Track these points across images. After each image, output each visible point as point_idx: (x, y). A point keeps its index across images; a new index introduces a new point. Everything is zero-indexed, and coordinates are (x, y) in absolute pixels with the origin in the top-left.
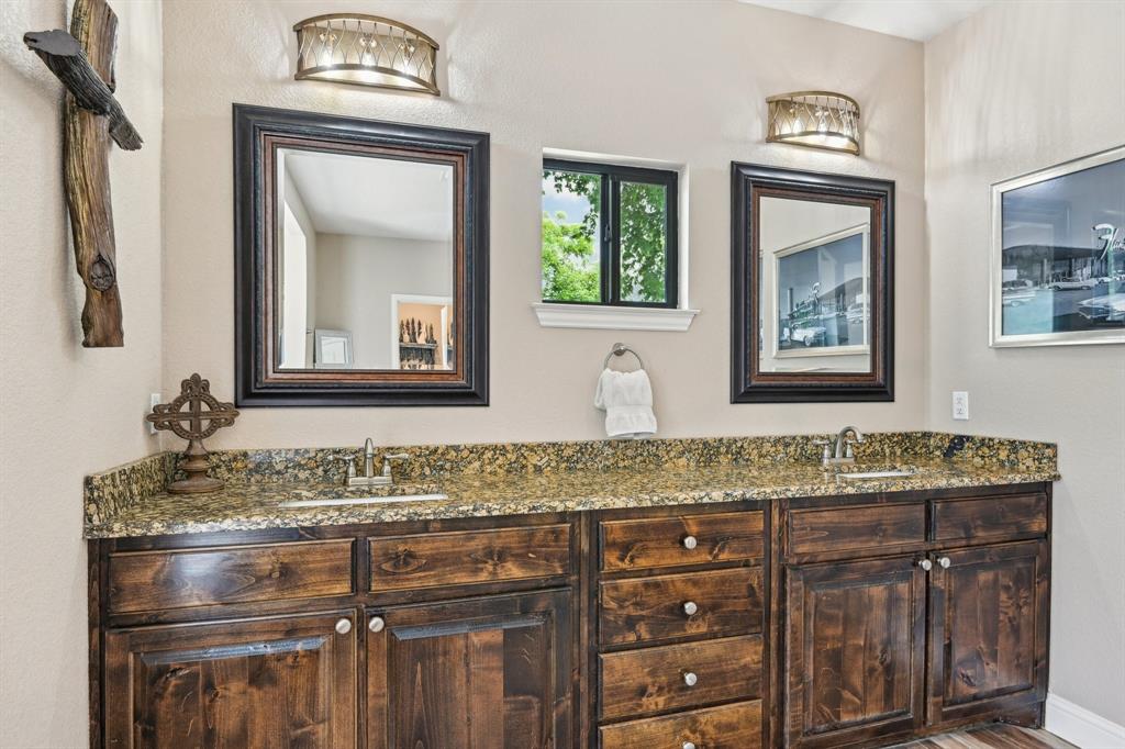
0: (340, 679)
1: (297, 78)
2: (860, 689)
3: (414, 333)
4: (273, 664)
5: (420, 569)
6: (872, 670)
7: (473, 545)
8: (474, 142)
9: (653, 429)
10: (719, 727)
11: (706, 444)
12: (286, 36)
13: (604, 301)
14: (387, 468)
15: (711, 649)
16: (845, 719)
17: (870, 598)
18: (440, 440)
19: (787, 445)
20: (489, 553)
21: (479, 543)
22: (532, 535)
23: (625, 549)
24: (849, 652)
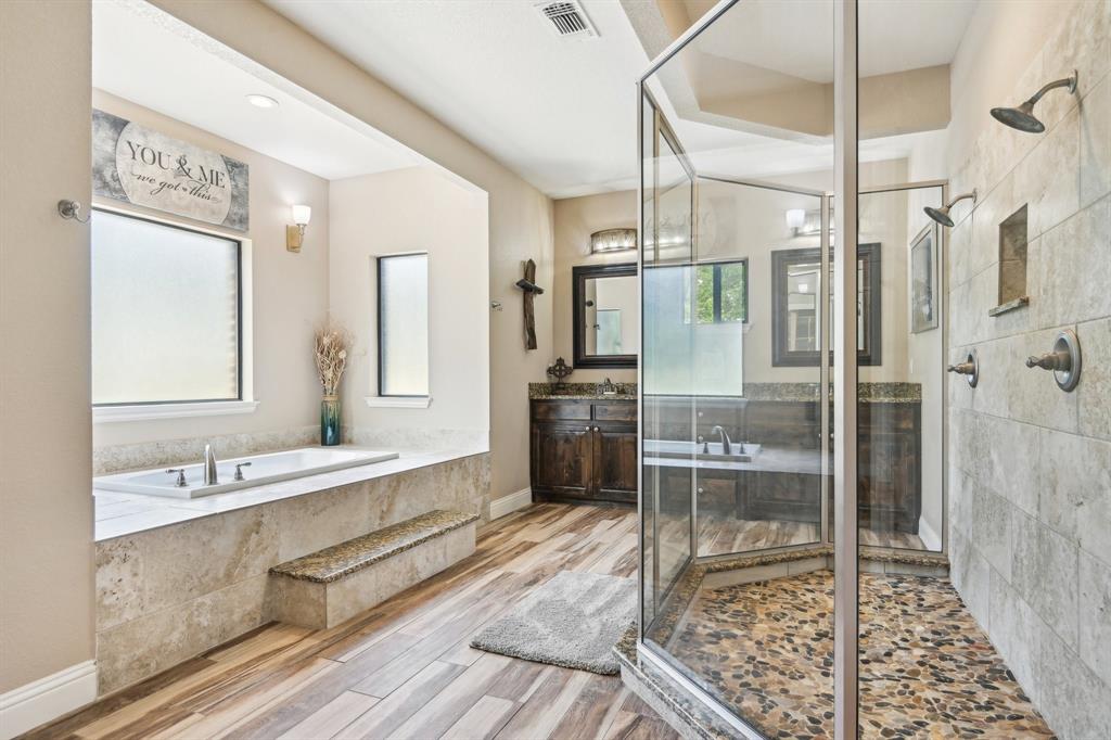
0: (588, 444)
1: (591, 254)
5: (609, 415)
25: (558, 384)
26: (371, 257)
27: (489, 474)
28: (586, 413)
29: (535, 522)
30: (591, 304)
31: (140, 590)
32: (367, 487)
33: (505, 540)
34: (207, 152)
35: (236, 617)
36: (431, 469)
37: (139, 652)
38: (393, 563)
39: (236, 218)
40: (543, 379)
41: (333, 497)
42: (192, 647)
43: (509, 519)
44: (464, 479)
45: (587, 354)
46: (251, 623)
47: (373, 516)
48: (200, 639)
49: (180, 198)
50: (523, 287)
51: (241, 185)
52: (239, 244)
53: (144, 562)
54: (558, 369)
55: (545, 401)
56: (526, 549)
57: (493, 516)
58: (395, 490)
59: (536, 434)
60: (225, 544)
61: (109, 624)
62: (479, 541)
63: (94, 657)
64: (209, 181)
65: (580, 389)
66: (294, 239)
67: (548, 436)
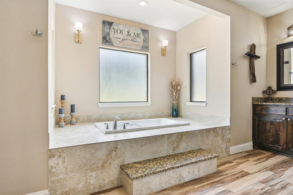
0: (284, 127)
1: (288, 37)
4: (274, 122)
12: (286, 30)
25: (268, 98)
26: (188, 54)
27: (230, 135)
28: (283, 111)
29: (252, 160)
30: (287, 62)
31: (66, 168)
32: (166, 136)
33: (233, 167)
34: (136, 28)
35: (106, 182)
36: (198, 132)
37: (66, 190)
38: (170, 173)
39: (145, 47)
40: (261, 96)
41: (150, 140)
42: (87, 190)
43: (239, 156)
44: (216, 136)
45: (285, 84)
46: (113, 185)
47: (169, 149)
48: (90, 188)
49: (128, 42)
50: (248, 55)
51: (146, 37)
52: (147, 55)
53: (67, 158)
54: (269, 91)
55: (260, 105)
56: (243, 176)
57: (231, 153)
58: (180, 139)
59: (256, 119)
60: (101, 154)
61: (54, 179)
62: (218, 166)
63: (48, 189)
64: (136, 37)
65: (280, 100)
66: (163, 52)
67: (261, 121)
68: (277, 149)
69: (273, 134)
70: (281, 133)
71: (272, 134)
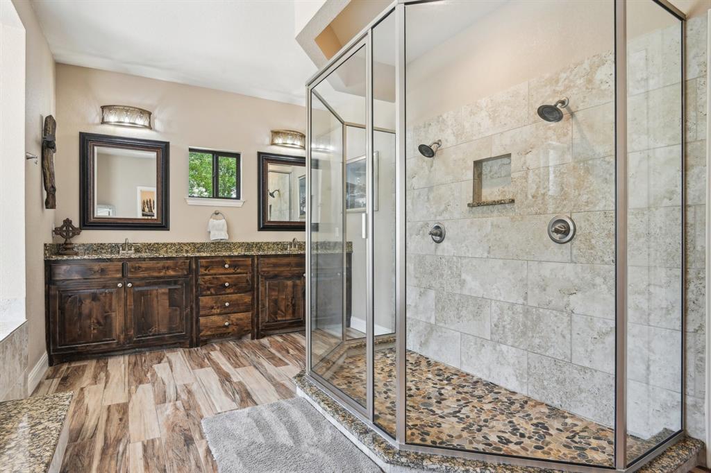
0: (119, 299)
1: (102, 123)
2: (283, 309)
3: (151, 207)
4: (99, 295)
5: (143, 271)
6: (288, 305)
7: (159, 265)
8: (164, 145)
9: (227, 238)
10: (237, 319)
11: (248, 244)
12: (98, 110)
13: (213, 197)
14: (133, 248)
15: (234, 297)
16: (279, 319)
17: (287, 285)
18: (152, 241)
19: (278, 245)
20: (164, 267)
21: (161, 264)
22: (177, 263)
23: (206, 268)
24: (280, 300)
25: (64, 244)
27: (27, 344)
28: (118, 271)
45: (97, 216)
54: (65, 230)
65: (89, 249)
67: (70, 296)
68: (106, 347)
69: (97, 319)
70: (113, 314)
71: (95, 321)
